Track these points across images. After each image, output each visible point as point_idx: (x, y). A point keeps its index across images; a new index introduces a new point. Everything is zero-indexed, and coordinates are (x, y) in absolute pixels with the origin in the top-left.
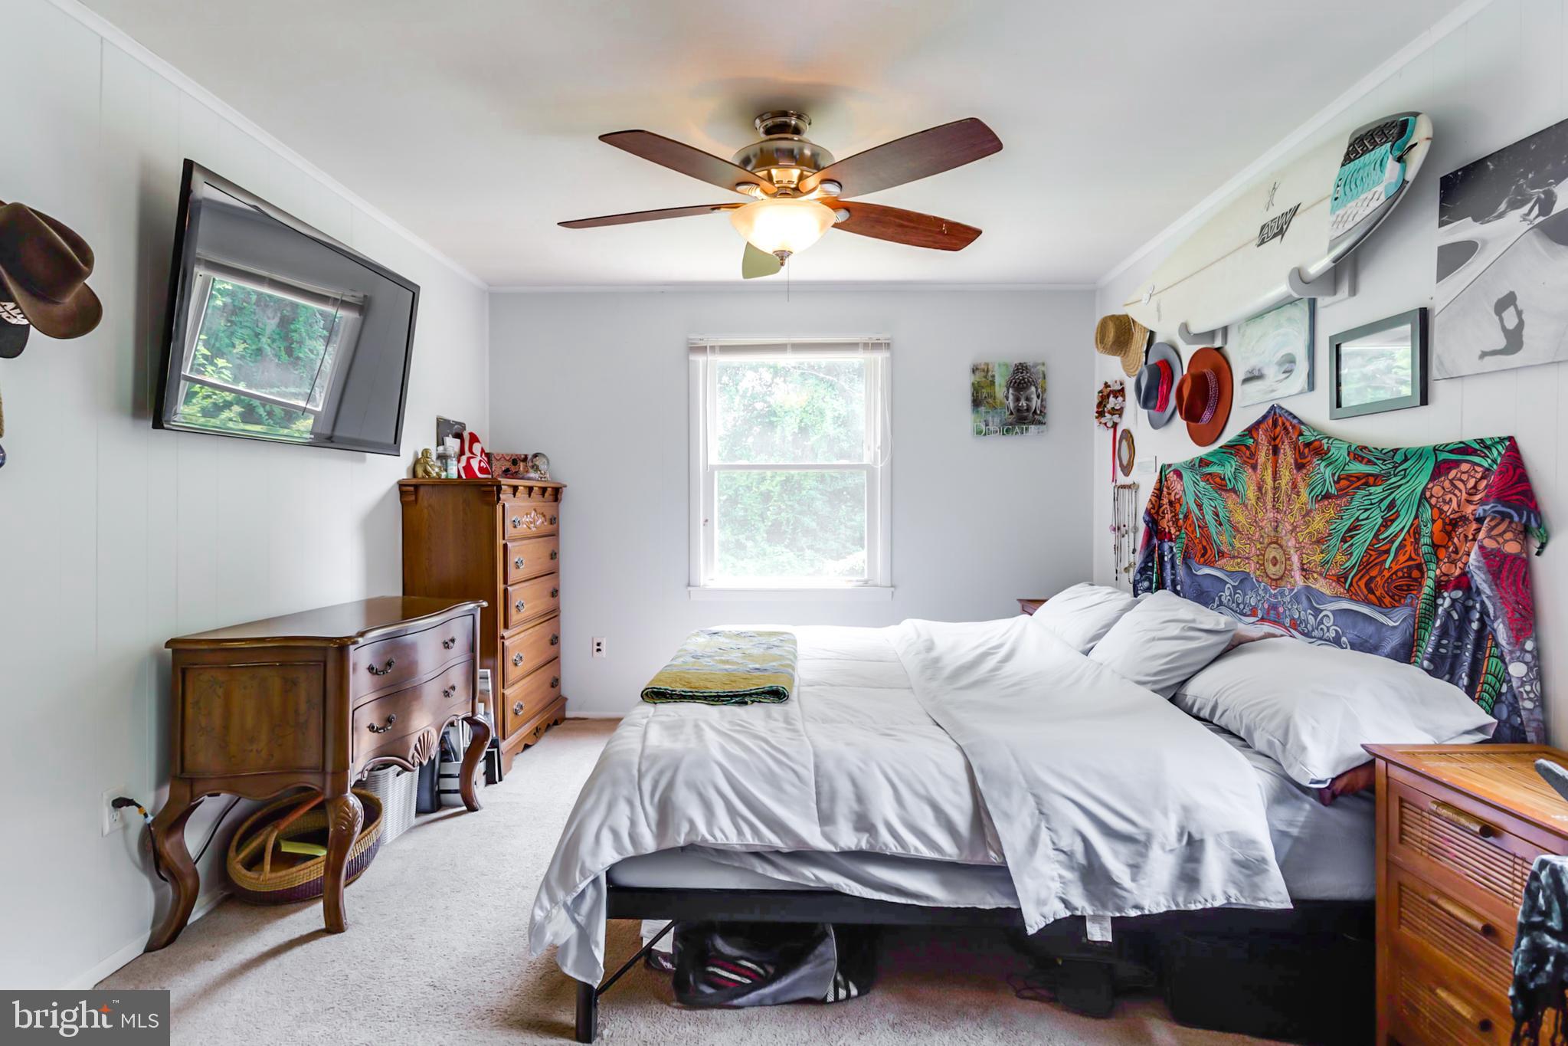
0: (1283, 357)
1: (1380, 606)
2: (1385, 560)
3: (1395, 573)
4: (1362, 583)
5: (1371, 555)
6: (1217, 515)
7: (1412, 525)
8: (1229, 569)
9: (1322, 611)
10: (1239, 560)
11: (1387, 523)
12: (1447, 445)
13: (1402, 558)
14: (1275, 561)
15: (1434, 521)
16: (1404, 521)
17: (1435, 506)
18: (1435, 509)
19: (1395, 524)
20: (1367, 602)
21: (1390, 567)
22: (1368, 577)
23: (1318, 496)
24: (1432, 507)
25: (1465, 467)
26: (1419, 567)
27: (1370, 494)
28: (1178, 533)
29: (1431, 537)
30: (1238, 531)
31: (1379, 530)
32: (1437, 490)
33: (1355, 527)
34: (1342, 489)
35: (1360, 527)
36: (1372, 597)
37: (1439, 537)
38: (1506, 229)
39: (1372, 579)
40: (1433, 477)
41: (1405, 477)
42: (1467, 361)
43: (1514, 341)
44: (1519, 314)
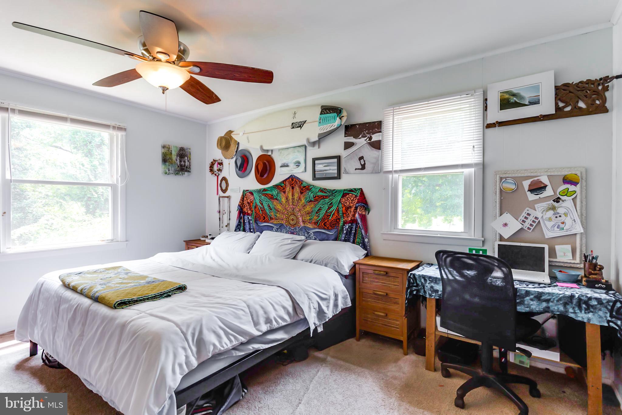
0: (296, 161)
1: (328, 229)
2: (329, 218)
3: (333, 221)
4: (322, 224)
5: (325, 216)
6: (270, 207)
7: (336, 208)
8: (275, 223)
9: (310, 232)
10: (279, 220)
11: (329, 208)
12: (347, 189)
13: (334, 217)
14: (293, 220)
15: (342, 208)
16: (334, 208)
18: (343, 205)
19: (332, 208)
20: (324, 229)
21: (331, 219)
22: (324, 222)
23: (308, 201)
24: (342, 204)
25: (350, 195)
26: (339, 219)
27: (325, 201)
28: (252, 213)
29: (342, 211)
30: (278, 211)
31: (327, 210)
32: (343, 200)
33: (320, 209)
34: (317, 199)
35: (321, 209)
36: (325, 227)
37: (344, 211)
38: (361, 142)
39: (325, 223)
40: (343, 197)
41: (334, 197)
42: (352, 170)
43: (363, 167)
44: (364, 161)
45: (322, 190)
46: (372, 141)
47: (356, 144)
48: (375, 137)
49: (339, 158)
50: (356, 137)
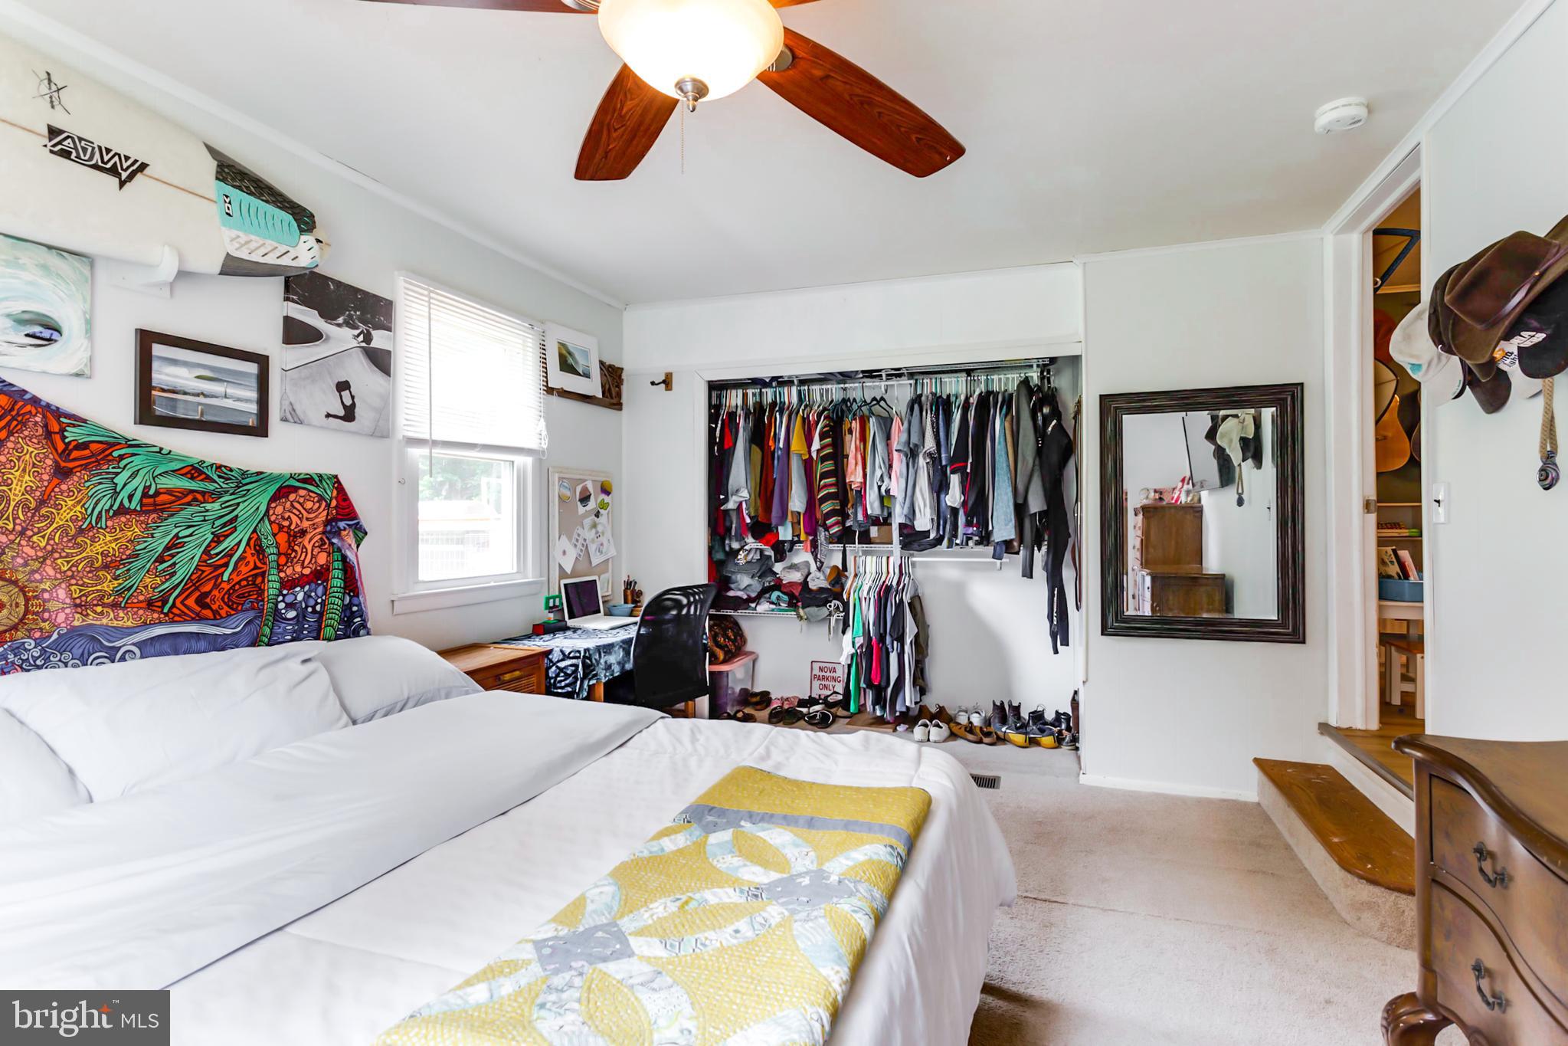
1: (215, 619)
2: (223, 573)
3: (239, 583)
4: (191, 602)
5: (203, 572)
7: (250, 539)
9: (120, 648)
11: (218, 539)
13: (244, 569)
15: (274, 535)
16: (242, 534)
17: (274, 522)
18: (274, 525)
19: (231, 539)
20: (199, 618)
21: (229, 580)
22: (197, 594)
23: (107, 511)
24: (271, 523)
25: (302, 492)
26: (263, 574)
27: (207, 511)
29: (277, 547)
31: (209, 545)
32: (279, 510)
33: (175, 544)
34: (156, 504)
35: (183, 544)
36: (207, 613)
37: (284, 547)
38: (341, 337)
39: (206, 594)
40: (275, 498)
41: (244, 496)
42: (317, 416)
43: (349, 415)
44: (353, 397)
45: (194, 471)
46: (371, 346)
47: (328, 338)
48: (380, 340)
49: (262, 361)
50: (328, 315)
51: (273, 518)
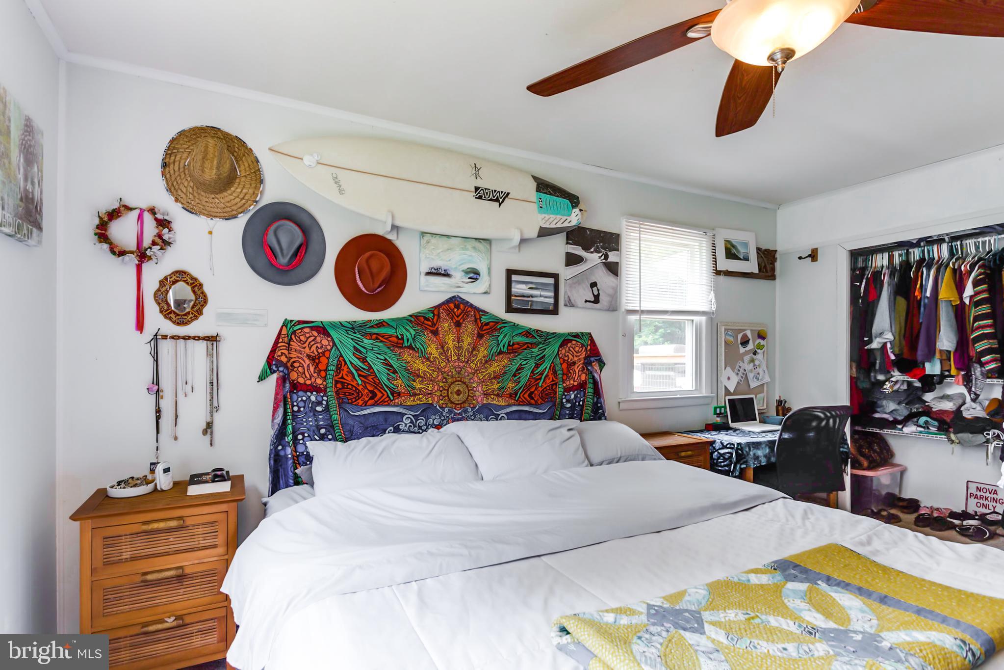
0: (468, 268)
1: (536, 405)
2: (539, 383)
3: (546, 388)
4: (526, 396)
5: (531, 382)
6: (391, 366)
7: (550, 366)
8: (409, 404)
9: (500, 414)
10: (421, 396)
11: (537, 366)
13: (548, 381)
14: (458, 393)
15: (561, 364)
16: (546, 365)
17: (561, 358)
19: (542, 365)
20: (530, 404)
21: (542, 386)
22: (529, 392)
23: (496, 353)
25: (574, 342)
26: (556, 384)
27: (533, 352)
28: (325, 383)
29: (563, 371)
30: (419, 376)
31: (533, 369)
32: (563, 351)
33: (520, 368)
34: (513, 350)
35: (523, 368)
36: (533, 401)
37: (565, 371)
38: (593, 258)
39: (532, 393)
40: (561, 346)
41: (548, 344)
42: (580, 302)
43: (597, 300)
44: (598, 290)
45: (528, 333)
46: (608, 261)
47: (586, 260)
48: (612, 257)
49: (555, 276)
50: (586, 248)
51: (561, 356)
